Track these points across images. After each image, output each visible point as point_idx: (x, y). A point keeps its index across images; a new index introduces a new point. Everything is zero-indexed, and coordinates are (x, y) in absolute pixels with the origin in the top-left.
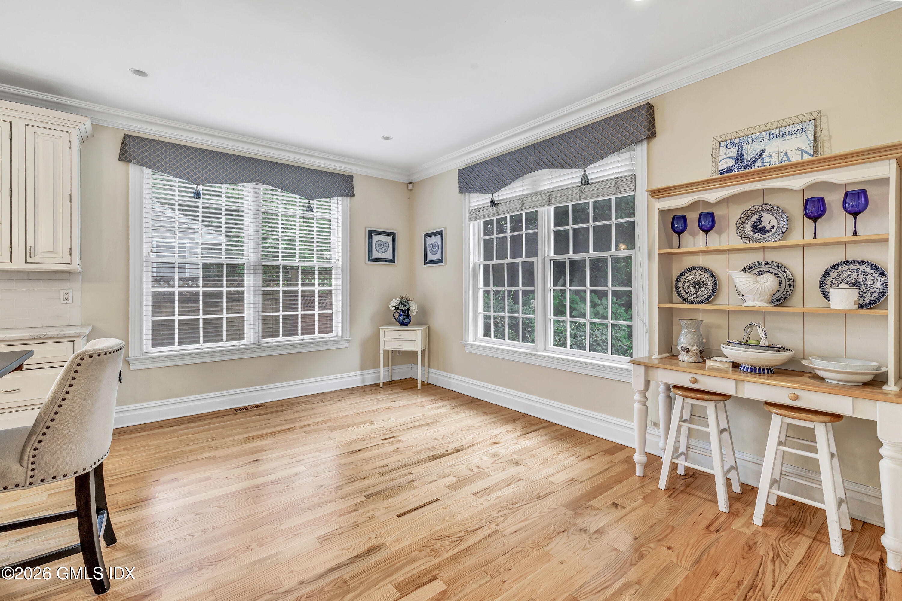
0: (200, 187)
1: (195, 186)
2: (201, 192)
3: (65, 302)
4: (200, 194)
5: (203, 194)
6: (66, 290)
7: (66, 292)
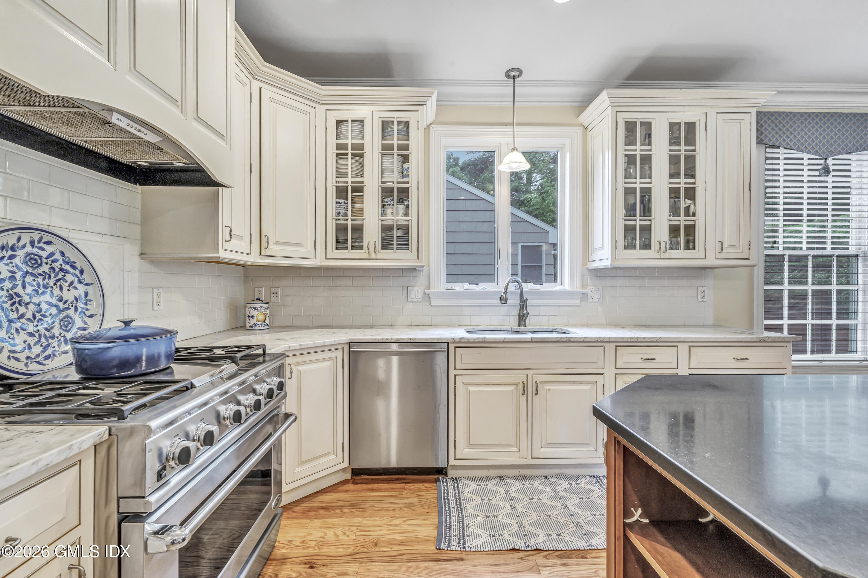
0: (830, 162)
1: (822, 162)
2: (832, 168)
3: (701, 300)
4: (829, 169)
5: (834, 170)
6: (703, 287)
7: (703, 289)
